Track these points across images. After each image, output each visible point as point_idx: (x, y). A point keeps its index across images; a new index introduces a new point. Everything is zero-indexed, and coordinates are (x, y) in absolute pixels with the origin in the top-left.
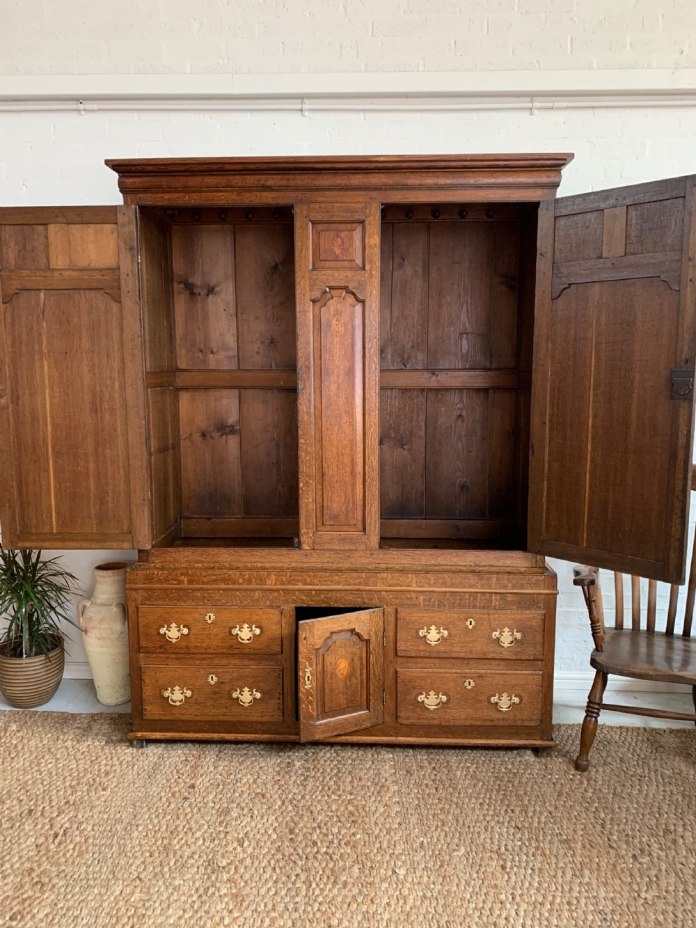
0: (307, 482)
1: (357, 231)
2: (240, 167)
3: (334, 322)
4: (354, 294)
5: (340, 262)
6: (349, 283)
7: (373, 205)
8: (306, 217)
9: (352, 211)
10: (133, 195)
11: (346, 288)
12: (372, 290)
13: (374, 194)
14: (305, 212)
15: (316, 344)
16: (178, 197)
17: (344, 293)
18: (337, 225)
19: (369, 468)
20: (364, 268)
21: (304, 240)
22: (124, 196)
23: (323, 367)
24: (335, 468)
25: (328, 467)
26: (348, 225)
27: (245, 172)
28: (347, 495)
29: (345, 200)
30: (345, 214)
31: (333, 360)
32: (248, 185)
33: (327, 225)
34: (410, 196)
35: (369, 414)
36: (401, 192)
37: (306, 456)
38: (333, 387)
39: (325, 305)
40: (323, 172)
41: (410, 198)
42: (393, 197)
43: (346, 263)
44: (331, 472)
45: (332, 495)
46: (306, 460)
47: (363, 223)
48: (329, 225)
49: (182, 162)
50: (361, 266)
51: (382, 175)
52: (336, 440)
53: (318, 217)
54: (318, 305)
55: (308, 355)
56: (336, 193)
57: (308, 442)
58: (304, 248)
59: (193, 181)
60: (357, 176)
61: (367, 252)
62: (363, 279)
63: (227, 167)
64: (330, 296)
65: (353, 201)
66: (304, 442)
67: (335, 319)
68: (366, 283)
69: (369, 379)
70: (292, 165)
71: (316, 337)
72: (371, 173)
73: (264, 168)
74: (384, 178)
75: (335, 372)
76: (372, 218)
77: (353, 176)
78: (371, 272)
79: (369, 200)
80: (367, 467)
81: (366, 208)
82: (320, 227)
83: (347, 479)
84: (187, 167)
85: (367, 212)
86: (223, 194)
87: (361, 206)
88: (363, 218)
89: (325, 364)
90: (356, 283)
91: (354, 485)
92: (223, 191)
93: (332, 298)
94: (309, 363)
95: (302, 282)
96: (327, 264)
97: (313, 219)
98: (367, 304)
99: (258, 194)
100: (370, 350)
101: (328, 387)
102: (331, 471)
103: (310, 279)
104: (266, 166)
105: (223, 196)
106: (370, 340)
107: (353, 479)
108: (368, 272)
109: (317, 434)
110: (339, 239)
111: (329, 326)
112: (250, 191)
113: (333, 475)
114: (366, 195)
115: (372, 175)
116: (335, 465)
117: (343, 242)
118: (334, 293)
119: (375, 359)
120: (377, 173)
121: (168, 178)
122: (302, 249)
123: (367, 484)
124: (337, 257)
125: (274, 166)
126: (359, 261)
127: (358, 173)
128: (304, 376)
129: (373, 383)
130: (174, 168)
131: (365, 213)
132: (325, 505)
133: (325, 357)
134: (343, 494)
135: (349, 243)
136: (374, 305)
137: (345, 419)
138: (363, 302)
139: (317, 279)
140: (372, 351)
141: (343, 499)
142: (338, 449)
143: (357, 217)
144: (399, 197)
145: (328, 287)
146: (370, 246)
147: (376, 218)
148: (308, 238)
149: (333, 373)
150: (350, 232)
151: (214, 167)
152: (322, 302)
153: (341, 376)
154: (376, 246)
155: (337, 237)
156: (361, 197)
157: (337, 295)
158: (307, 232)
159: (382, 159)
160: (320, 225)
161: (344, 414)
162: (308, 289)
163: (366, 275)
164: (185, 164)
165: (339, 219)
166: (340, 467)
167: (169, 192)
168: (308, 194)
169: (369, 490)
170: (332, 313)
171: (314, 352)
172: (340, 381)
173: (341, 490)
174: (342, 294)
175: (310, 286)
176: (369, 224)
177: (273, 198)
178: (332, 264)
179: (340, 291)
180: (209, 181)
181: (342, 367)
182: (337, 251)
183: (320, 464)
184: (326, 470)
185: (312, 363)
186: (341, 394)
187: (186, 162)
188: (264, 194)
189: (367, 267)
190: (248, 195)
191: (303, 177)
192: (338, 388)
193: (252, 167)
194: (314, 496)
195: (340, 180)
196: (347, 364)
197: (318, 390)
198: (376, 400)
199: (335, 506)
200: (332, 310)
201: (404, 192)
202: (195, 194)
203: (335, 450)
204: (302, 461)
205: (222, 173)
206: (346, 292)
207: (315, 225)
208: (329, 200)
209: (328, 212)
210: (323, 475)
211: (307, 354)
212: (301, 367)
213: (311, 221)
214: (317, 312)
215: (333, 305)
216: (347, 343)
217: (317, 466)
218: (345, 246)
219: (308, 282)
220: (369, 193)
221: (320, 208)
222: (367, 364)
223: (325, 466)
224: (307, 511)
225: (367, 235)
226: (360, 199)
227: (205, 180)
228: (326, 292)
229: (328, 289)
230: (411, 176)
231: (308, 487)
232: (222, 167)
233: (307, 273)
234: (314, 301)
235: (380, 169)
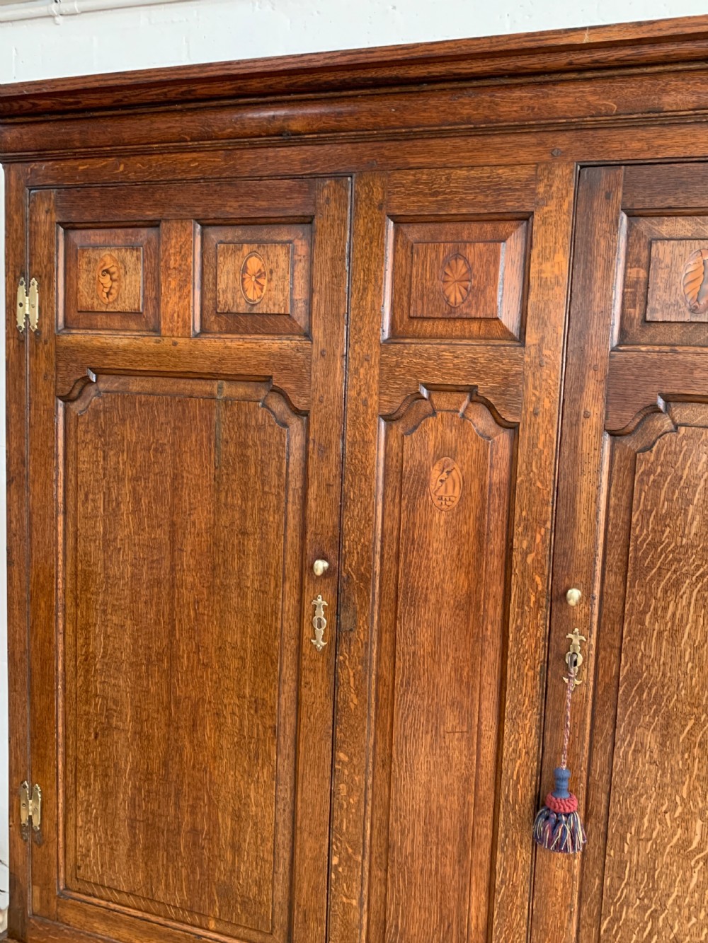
0: (349, 858)
1: (510, 241)
2: (227, 88)
3: (435, 474)
4: (490, 407)
5: (458, 324)
6: (478, 378)
7: (559, 172)
8: (380, 208)
9: (497, 188)
10: (19, 166)
11: (471, 390)
12: (539, 399)
13: (563, 140)
14: (378, 196)
15: (388, 524)
16: (104, 167)
17: (466, 403)
18: (459, 226)
19: (506, 859)
20: (521, 339)
21: (373, 267)
22: (4, 168)
23: (402, 581)
24: (420, 839)
25: (403, 832)
26: (488, 227)
27: (241, 101)
28: (445, 912)
29: (482, 161)
30: (480, 198)
31: (427, 567)
32: (248, 131)
33: (431, 226)
34: (669, 142)
35: (513, 720)
36: (641, 133)
37: (349, 795)
38: (425, 636)
39: (415, 428)
40: (425, 87)
41: (666, 147)
42: (616, 146)
43: (475, 326)
44: (408, 843)
45: (408, 899)
46: (349, 803)
47: (527, 219)
48: (437, 226)
49: (103, 84)
50: (515, 332)
51: (588, 88)
52: (424, 767)
53: (412, 207)
54: (399, 428)
55: (367, 550)
56: (459, 142)
57: (355, 761)
58: (371, 287)
59: (132, 128)
60: (517, 93)
61: (532, 298)
62: (517, 368)
63: (201, 90)
64: (429, 408)
65: (505, 160)
66: (346, 759)
67: (437, 467)
68: (525, 380)
69: (518, 629)
70: (347, 75)
71: (390, 507)
72: (555, 83)
73: (280, 87)
74: (594, 93)
75: (432, 598)
76: (552, 205)
77: (507, 94)
78: (540, 351)
79: (546, 157)
80: (499, 855)
81: (536, 179)
82: (413, 233)
83: (448, 870)
84: (118, 95)
85: (541, 189)
86: (195, 155)
87: (523, 173)
88: (528, 207)
89: (407, 575)
90: (499, 379)
91: (463, 890)
92: (194, 150)
93: (434, 413)
94: (370, 568)
95: (362, 371)
96: (428, 327)
97: (397, 212)
98: (524, 435)
99: (271, 152)
100: (525, 554)
101: (414, 633)
102: (410, 841)
103: (382, 363)
104: (286, 81)
105: (194, 160)
106: (526, 528)
107: (463, 876)
108: (533, 350)
109: (380, 745)
110: (461, 262)
111: (423, 483)
112: (253, 146)
113: (412, 854)
114: (539, 144)
115: (559, 88)
116: (419, 828)
117: (470, 270)
118: (441, 400)
119: (538, 579)
120: (574, 80)
121: (84, 126)
122: (365, 289)
123: (499, 898)
124: (453, 308)
125: (305, 79)
126: (509, 319)
127: (521, 85)
128: (355, 599)
129: (528, 643)
130: (92, 100)
131: (534, 192)
132: (390, 919)
133: (410, 557)
134: (435, 906)
135: (488, 273)
136: (542, 438)
137: (451, 720)
138: (514, 428)
139: (397, 365)
140: (529, 560)
141: (435, 918)
142: (429, 792)
143: (511, 205)
144: (636, 145)
145: (426, 386)
146: (544, 284)
147: (565, 207)
148: (381, 260)
149: (426, 600)
150: (492, 246)
151: (173, 92)
152: (410, 421)
153: (446, 613)
154: (558, 283)
155: (457, 255)
156: (525, 149)
157: (446, 406)
158: (382, 246)
159: (586, 39)
160: (417, 227)
161: (448, 710)
162: (375, 386)
163: (527, 359)
164: (111, 89)
165: (464, 211)
166: (433, 838)
167: (87, 156)
168: (389, 149)
169: (500, 915)
170: (431, 450)
171: (382, 541)
172: (442, 622)
173: (431, 895)
174: (459, 403)
175: (380, 381)
176: (544, 222)
177: (305, 161)
178: (440, 327)
179: (456, 396)
180: (163, 126)
181: (448, 587)
182: (455, 294)
183: (384, 818)
184: (397, 837)
185: (378, 569)
186: (443, 657)
187: (111, 83)
188: (284, 152)
189: (531, 338)
190: (249, 155)
191: (374, 105)
192: (437, 641)
193: (255, 84)
194: (365, 892)
195: (469, 106)
196: (462, 581)
197: (387, 637)
198: (534, 687)
199: (414, 930)
200: (432, 444)
201: (650, 133)
202: (138, 158)
203: (421, 795)
204: (341, 806)
205: (193, 105)
206: (471, 401)
207: (404, 228)
208: (440, 161)
209: (436, 194)
210: (389, 847)
211: (364, 546)
212: (349, 576)
213: (392, 217)
214: (394, 444)
215: (434, 433)
216: (465, 528)
217: (376, 823)
218: (474, 282)
219: (377, 371)
220: (549, 138)
221: (417, 182)
222: (514, 589)
223: (395, 826)
224: (346, 924)
225: (534, 253)
226: (523, 155)
227: (155, 126)
228: (419, 397)
229: (425, 393)
230: (674, 82)
231: (350, 869)
232: (190, 92)
233: (376, 349)
234: (389, 419)
235: (581, 69)
